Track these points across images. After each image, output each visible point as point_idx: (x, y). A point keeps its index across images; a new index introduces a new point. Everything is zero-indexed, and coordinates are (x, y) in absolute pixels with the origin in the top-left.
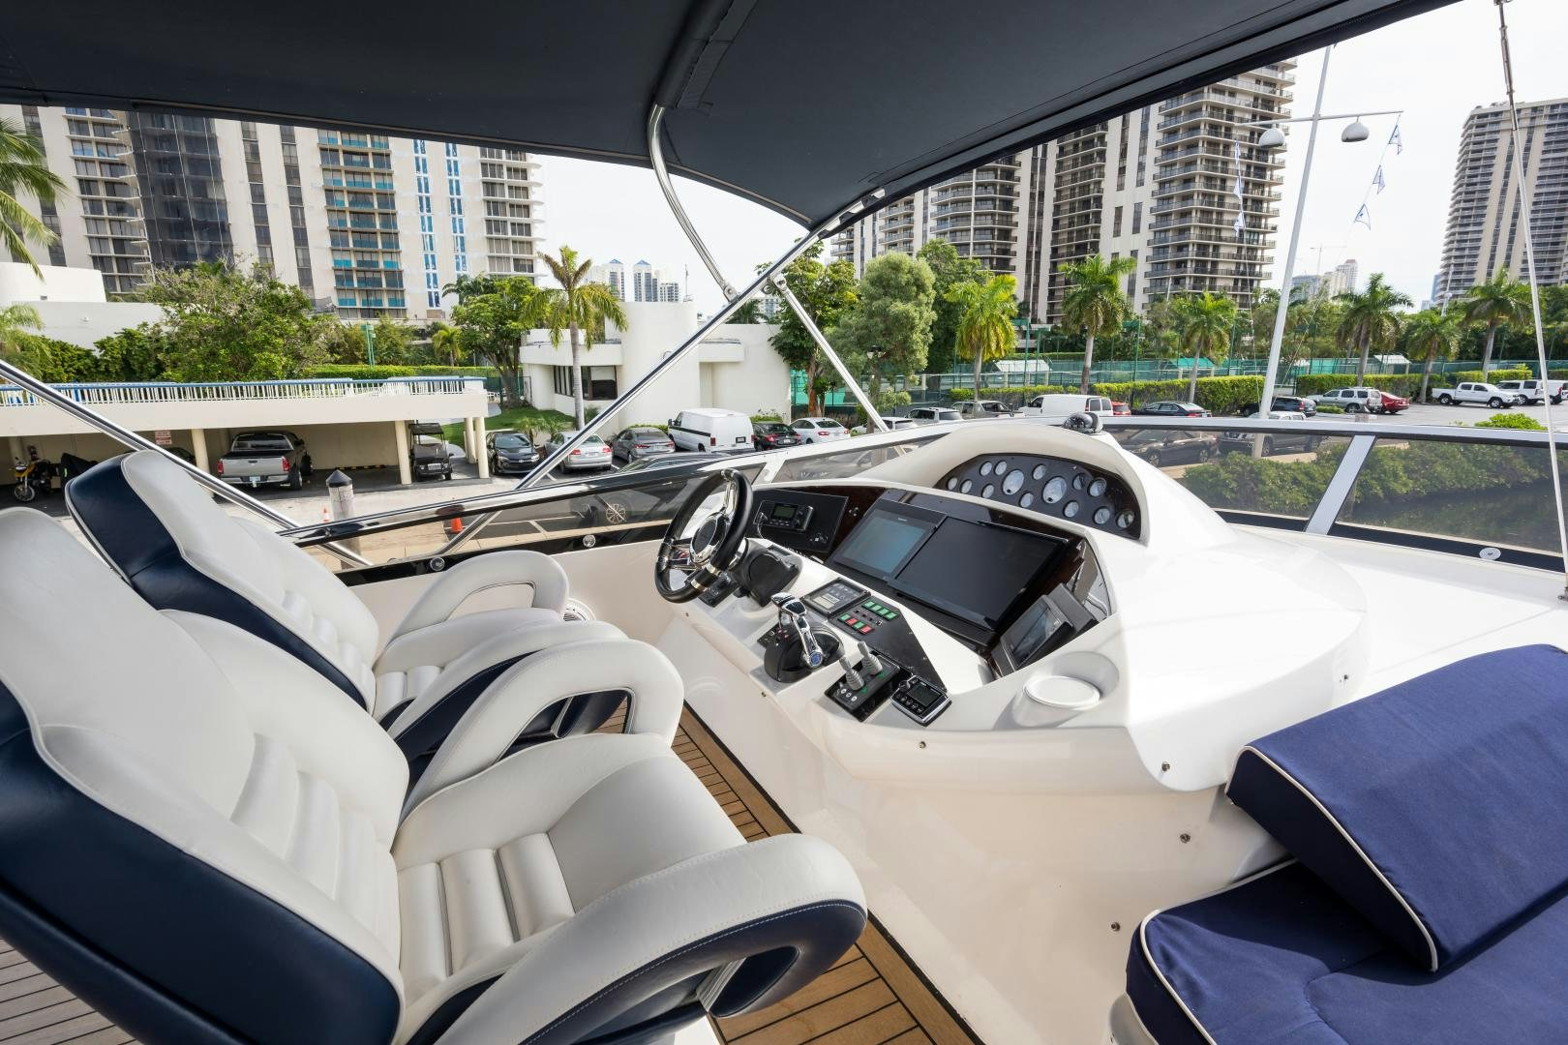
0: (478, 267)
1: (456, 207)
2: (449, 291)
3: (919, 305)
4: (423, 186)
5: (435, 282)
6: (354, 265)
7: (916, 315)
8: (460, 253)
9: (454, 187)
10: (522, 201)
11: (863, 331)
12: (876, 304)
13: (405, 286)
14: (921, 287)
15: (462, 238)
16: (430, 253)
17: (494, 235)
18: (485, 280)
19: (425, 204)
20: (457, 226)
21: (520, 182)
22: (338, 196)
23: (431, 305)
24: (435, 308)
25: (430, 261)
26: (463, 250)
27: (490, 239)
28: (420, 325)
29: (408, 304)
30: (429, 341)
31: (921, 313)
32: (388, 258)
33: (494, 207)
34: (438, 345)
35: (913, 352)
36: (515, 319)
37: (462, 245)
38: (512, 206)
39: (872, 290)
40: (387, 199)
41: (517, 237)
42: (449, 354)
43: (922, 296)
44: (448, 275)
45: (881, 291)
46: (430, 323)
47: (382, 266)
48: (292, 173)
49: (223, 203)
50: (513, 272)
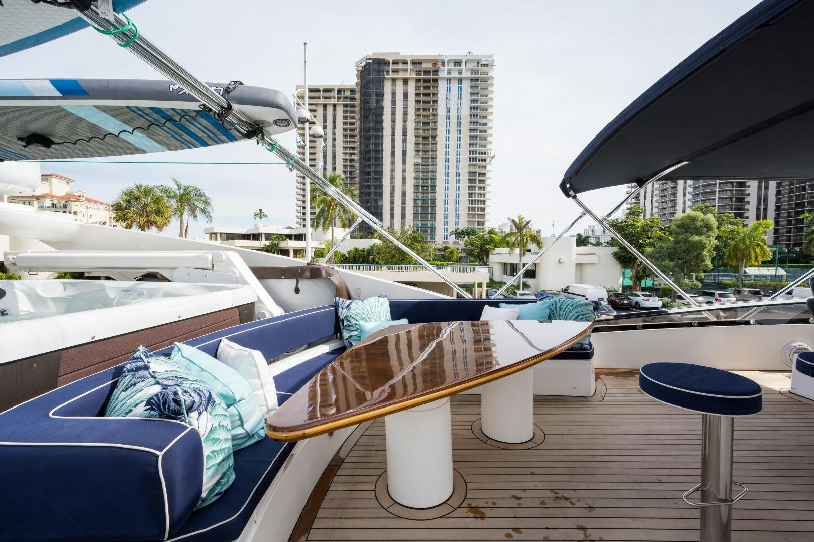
0: (463, 225)
1: (457, 203)
2: (452, 234)
3: (709, 237)
4: (447, 196)
5: (447, 231)
6: (420, 225)
7: (707, 242)
8: (457, 220)
9: (458, 196)
10: (482, 199)
11: (672, 250)
12: (680, 237)
13: (436, 232)
14: (710, 228)
15: (458, 214)
16: (446, 220)
17: (471, 213)
18: (466, 230)
19: (446, 202)
20: (457, 210)
21: (482, 192)
22: (417, 201)
23: (444, 239)
24: (446, 241)
25: (446, 223)
26: (458, 219)
27: (469, 214)
28: (440, 247)
29: (436, 239)
30: (443, 253)
31: (710, 241)
32: (431, 222)
33: (471, 202)
34: (447, 254)
35: (703, 261)
36: (489, 245)
37: (458, 217)
38: (478, 201)
39: (678, 230)
40: (433, 201)
41: (479, 213)
42: (451, 258)
43: (710, 233)
44: (452, 228)
45: (684, 231)
46: (443, 246)
47: (429, 225)
48: (404, 194)
49: (382, 206)
50: (476, 226)
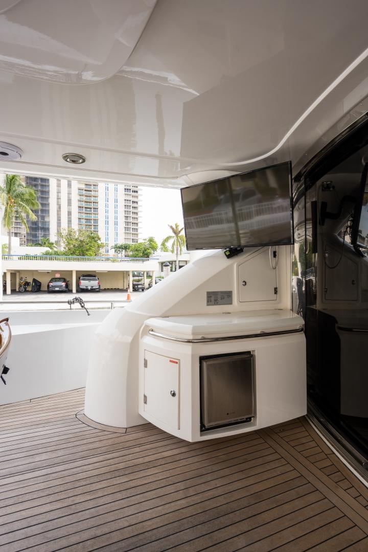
0: (121, 241)
1: (116, 224)
2: (112, 248)
4: (107, 217)
8: (116, 237)
9: (116, 218)
10: (136, 222)
15: (117, 233)
16: (107, 237)
17: (127, 232)
19: (107, 223)
20: (116, 229)
21: (135, 216)
22: (82, 220)
24: (107, 253)
26: (117, 236)
27: (125, 233)
33: (127, 223)
37: (117, 235)
38: (133, 223)
40: (96, 221)
41: (134, 233)
44: (112, 243)
48: (69, 213)
49: (49, 222)
50: (131, 243)
